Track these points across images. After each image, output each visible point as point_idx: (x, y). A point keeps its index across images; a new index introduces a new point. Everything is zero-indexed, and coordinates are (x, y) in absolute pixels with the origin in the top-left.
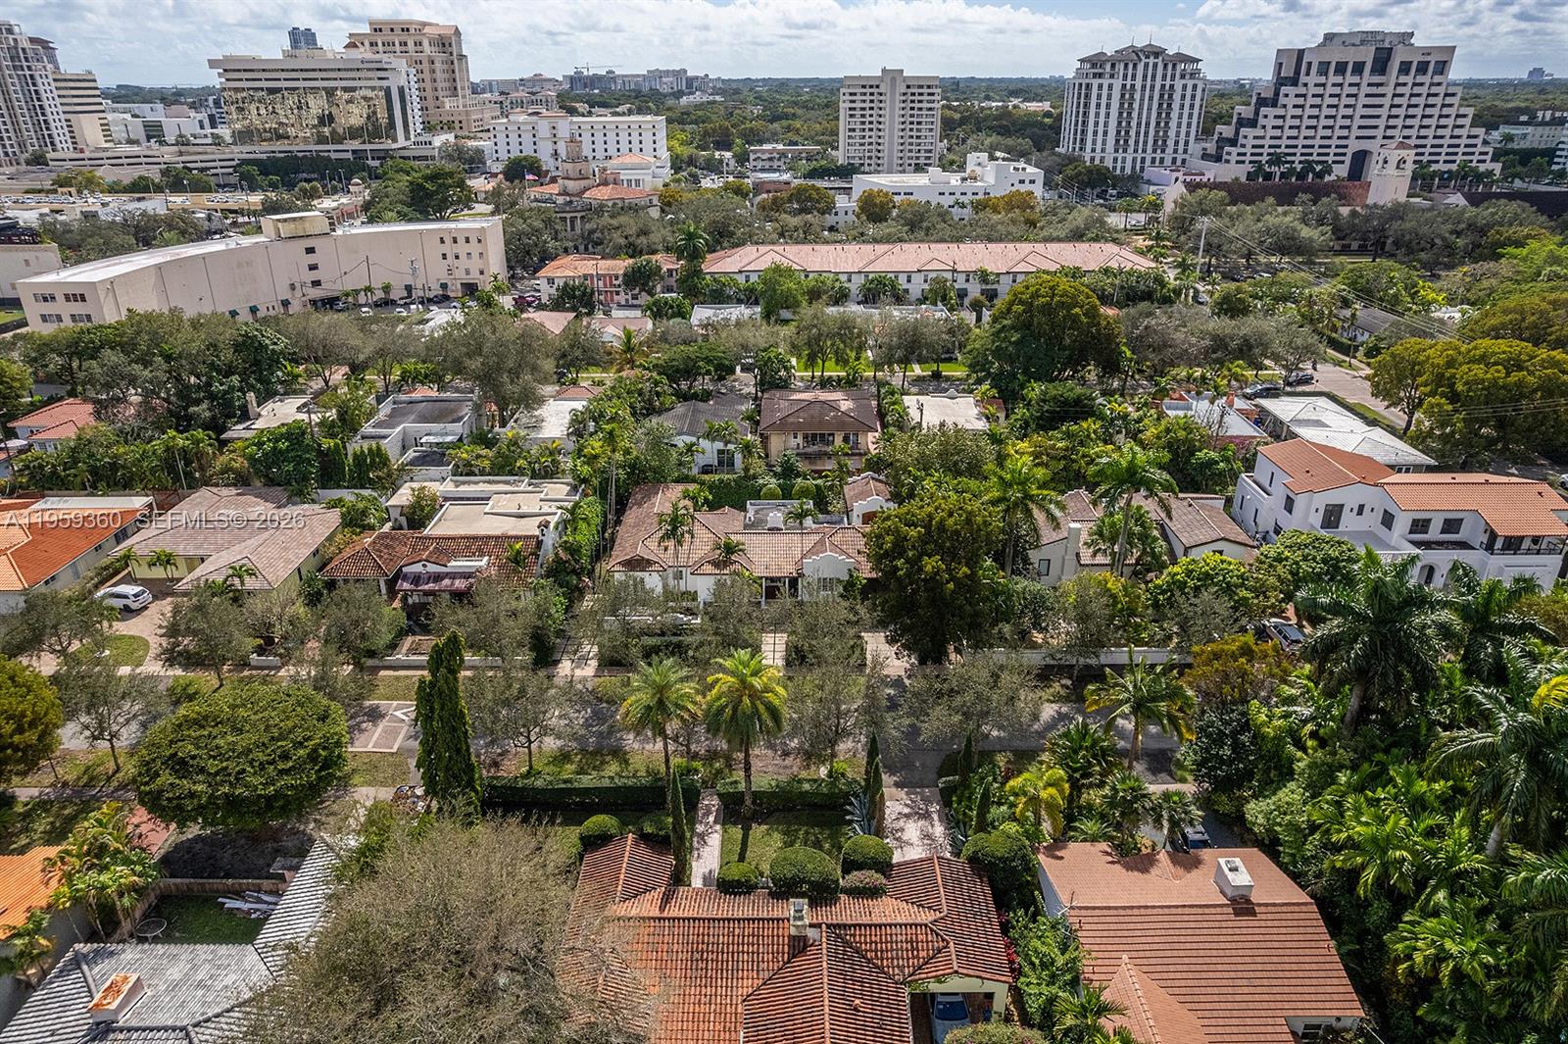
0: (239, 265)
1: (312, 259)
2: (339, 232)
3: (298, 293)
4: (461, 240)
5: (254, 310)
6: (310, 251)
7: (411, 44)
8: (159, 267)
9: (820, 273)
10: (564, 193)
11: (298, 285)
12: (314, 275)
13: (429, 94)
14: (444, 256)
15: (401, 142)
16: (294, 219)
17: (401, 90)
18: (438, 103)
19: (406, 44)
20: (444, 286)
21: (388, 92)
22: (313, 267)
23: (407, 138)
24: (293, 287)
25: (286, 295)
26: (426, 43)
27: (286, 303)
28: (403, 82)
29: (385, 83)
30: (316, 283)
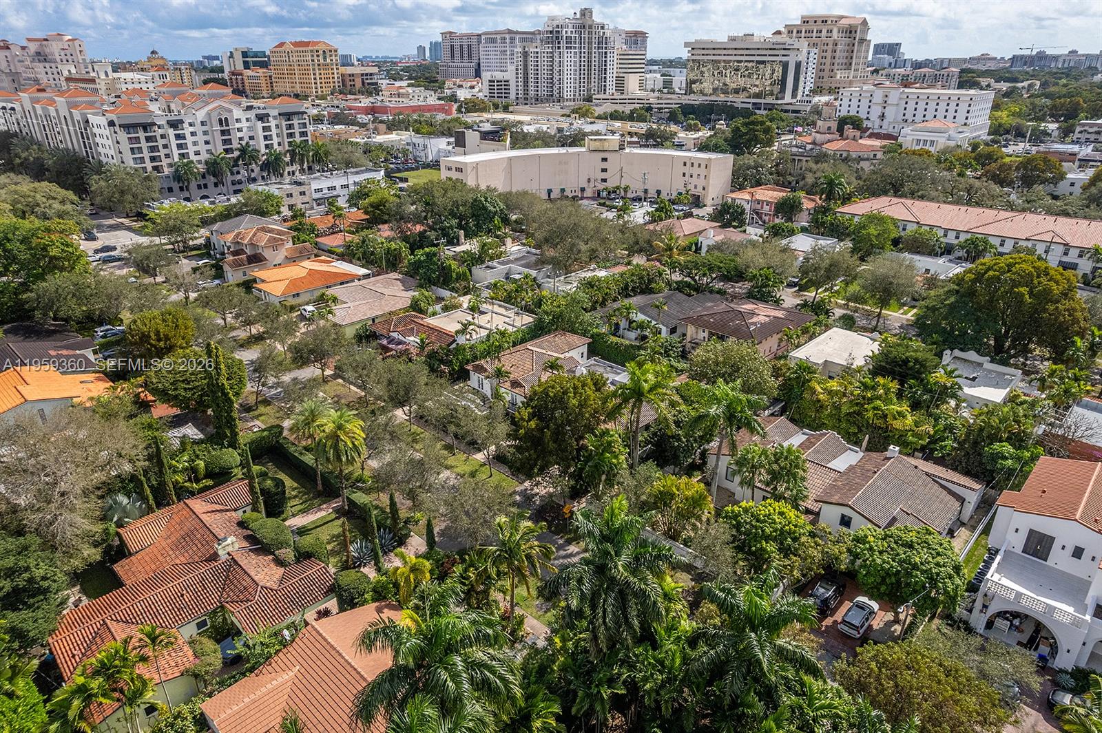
0: (560, 163)
1: (604, 165)
2: (627, 150)
3: (592, 184)
4: (696, 165)
5: (563, 190)
6: (605, 160)
7: (824, 31)
8: (510, 159)
9: (932, 227)
10: (814, 143)
11: (592, 180)
12: (604, 176)
13: (827, 67)
14: (684, 175)
15: (788, 98)
16: (601, 140)
17: (798, 65)
18: (832, 74)
19: (821, 31)
20: (680, 194)
21: (785, 66)
22: (604, 170)
23: (794, 95)
24: (589, 180)
25: (584, 185)
26: (835, 31)
27: (583, 190)
28: (802, 57)
29: (784, 59)
30: (604, 180)
